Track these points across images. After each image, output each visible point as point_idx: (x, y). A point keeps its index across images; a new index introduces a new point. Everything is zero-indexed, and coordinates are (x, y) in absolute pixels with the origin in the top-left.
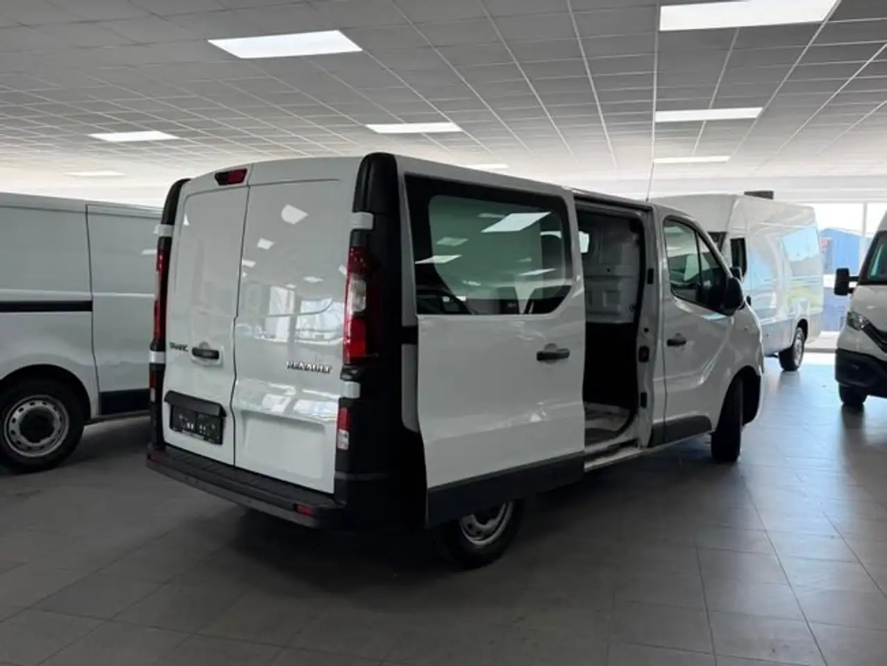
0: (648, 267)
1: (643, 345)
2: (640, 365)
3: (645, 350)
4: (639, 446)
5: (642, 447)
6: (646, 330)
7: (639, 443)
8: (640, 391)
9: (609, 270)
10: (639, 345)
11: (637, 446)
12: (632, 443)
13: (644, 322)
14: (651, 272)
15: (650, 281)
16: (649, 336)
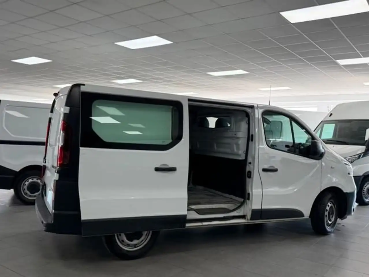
0: (251, 134)
1: (249, 170)
2: (248, 179)
3: (250, 172)
4: (246, 219)
5: (248, 220)
6: (250, 163)
7: (246, 217)
8: (247, 192)
9: (235, 135)
10: (247, 170)
11: (245, 219)
12: (243, 217)
13: (250, 160)
14: (252, 135)
15: (252, 140)
16: (251, 166)
